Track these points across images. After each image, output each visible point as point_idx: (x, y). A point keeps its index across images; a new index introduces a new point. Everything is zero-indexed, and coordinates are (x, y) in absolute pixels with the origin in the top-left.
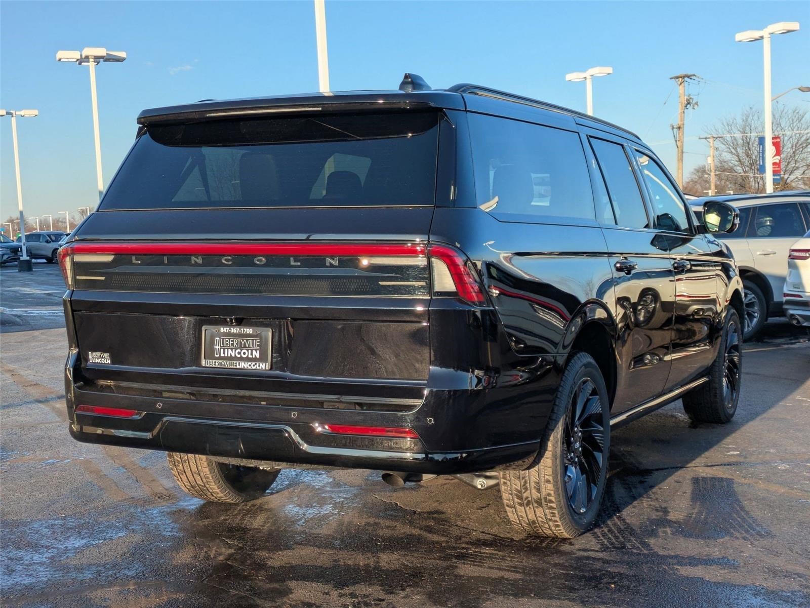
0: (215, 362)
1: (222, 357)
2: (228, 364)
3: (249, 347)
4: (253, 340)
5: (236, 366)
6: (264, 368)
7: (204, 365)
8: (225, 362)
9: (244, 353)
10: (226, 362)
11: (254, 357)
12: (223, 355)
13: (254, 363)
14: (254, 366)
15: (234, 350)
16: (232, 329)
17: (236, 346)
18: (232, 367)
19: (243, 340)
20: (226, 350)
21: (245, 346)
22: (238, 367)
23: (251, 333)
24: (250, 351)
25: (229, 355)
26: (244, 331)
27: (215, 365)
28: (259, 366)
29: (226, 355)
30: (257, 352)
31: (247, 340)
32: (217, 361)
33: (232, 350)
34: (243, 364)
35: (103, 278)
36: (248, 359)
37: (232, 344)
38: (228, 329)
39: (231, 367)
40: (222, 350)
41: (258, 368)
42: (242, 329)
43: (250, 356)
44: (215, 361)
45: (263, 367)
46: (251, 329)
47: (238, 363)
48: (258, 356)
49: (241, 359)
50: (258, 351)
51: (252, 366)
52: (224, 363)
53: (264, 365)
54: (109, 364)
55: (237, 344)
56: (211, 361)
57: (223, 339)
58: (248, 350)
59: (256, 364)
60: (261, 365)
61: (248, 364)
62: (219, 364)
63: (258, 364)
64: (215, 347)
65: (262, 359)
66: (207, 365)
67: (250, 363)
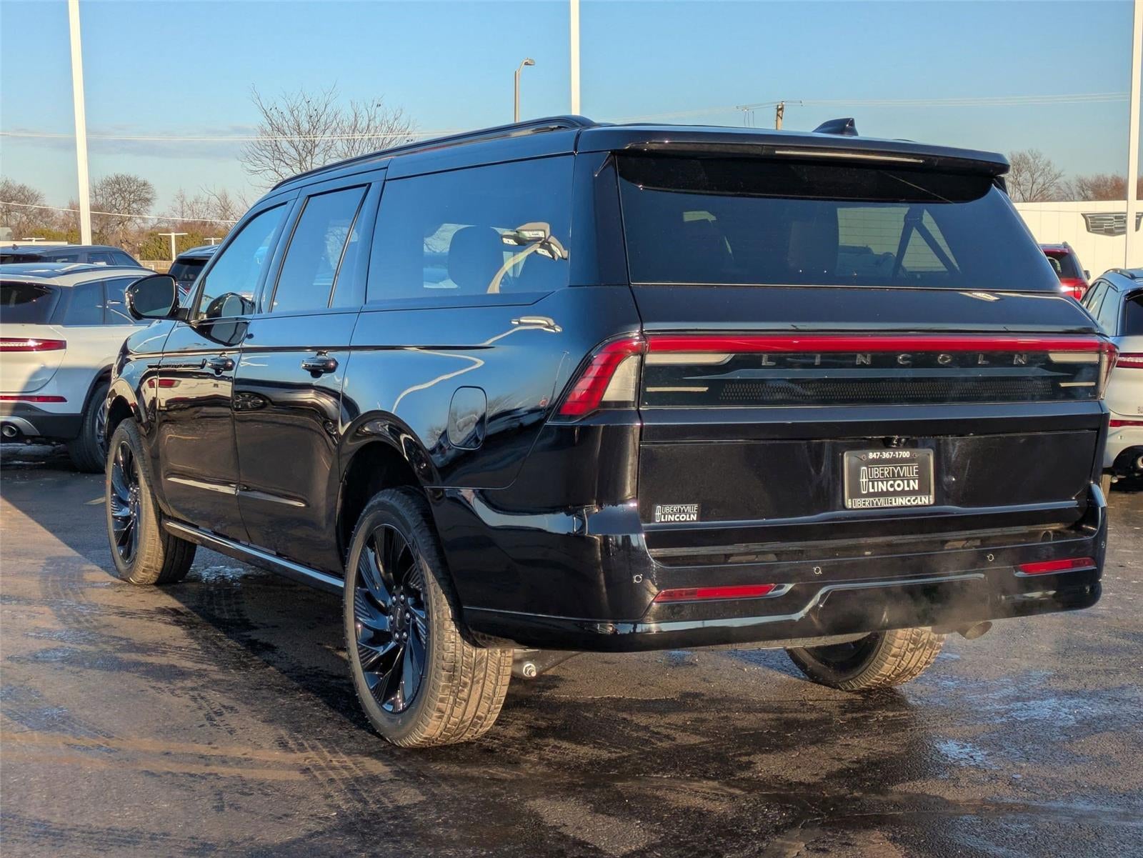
0: (865, 501)
1: (872, 493)
2: (882, 502)
3: (904, 476)
4: (909, 466)
5: (891, 503)
6: (927, 502)
7: (850, 507)
8: (877, 499)
9: (899, 485)
10: (879, 500)
11: (912, 489)
12: (873, 491)
13: (914, 498)
14: (914, 501)
15: (885, 482)
16: (884, 453)
17: (887, 477)
18: (887, 505)
19: (896, 467)
20: (876, 483)
21: (899, 476)
22: (894, 504)
23: (908, 456)
24: (906, 482)
25: (880, 490)
26: (899, 454)
27: (864, 505)
28: (921, 501)
29: (876, 491)
30: (915, 482)
31: (901, 467)
32: (867, 499)
33: (882, 482)
34: (900, 500)
35: (705, 389)
36: (903, 493)
37: (883, 474)
38: (879, 453)
39: (885, 506)
40: (871, 483)
41: (920, 503)
42: (897, 453)
43: (907, 489)
44: (863, 499)
45: (927, 500)
46: (908, 452)
47: (894, 500)
48: (916, 488)
49: (895, 494)
50: (917, 481)
51: (912, 501)
52: (877, 502)
53: (927, 498)
54: (693, 520)
55: (889, 473)
56: (859, 500)
57: (871, 468)
58: (903, 481)
59: (916, 498)
60: (923, 499)
61: (907, 499)
62: (869, 504)
63: (919, 498)
64: (861, 480)
65: (923, 490)
66: (854, 507)
67: (909, 498)
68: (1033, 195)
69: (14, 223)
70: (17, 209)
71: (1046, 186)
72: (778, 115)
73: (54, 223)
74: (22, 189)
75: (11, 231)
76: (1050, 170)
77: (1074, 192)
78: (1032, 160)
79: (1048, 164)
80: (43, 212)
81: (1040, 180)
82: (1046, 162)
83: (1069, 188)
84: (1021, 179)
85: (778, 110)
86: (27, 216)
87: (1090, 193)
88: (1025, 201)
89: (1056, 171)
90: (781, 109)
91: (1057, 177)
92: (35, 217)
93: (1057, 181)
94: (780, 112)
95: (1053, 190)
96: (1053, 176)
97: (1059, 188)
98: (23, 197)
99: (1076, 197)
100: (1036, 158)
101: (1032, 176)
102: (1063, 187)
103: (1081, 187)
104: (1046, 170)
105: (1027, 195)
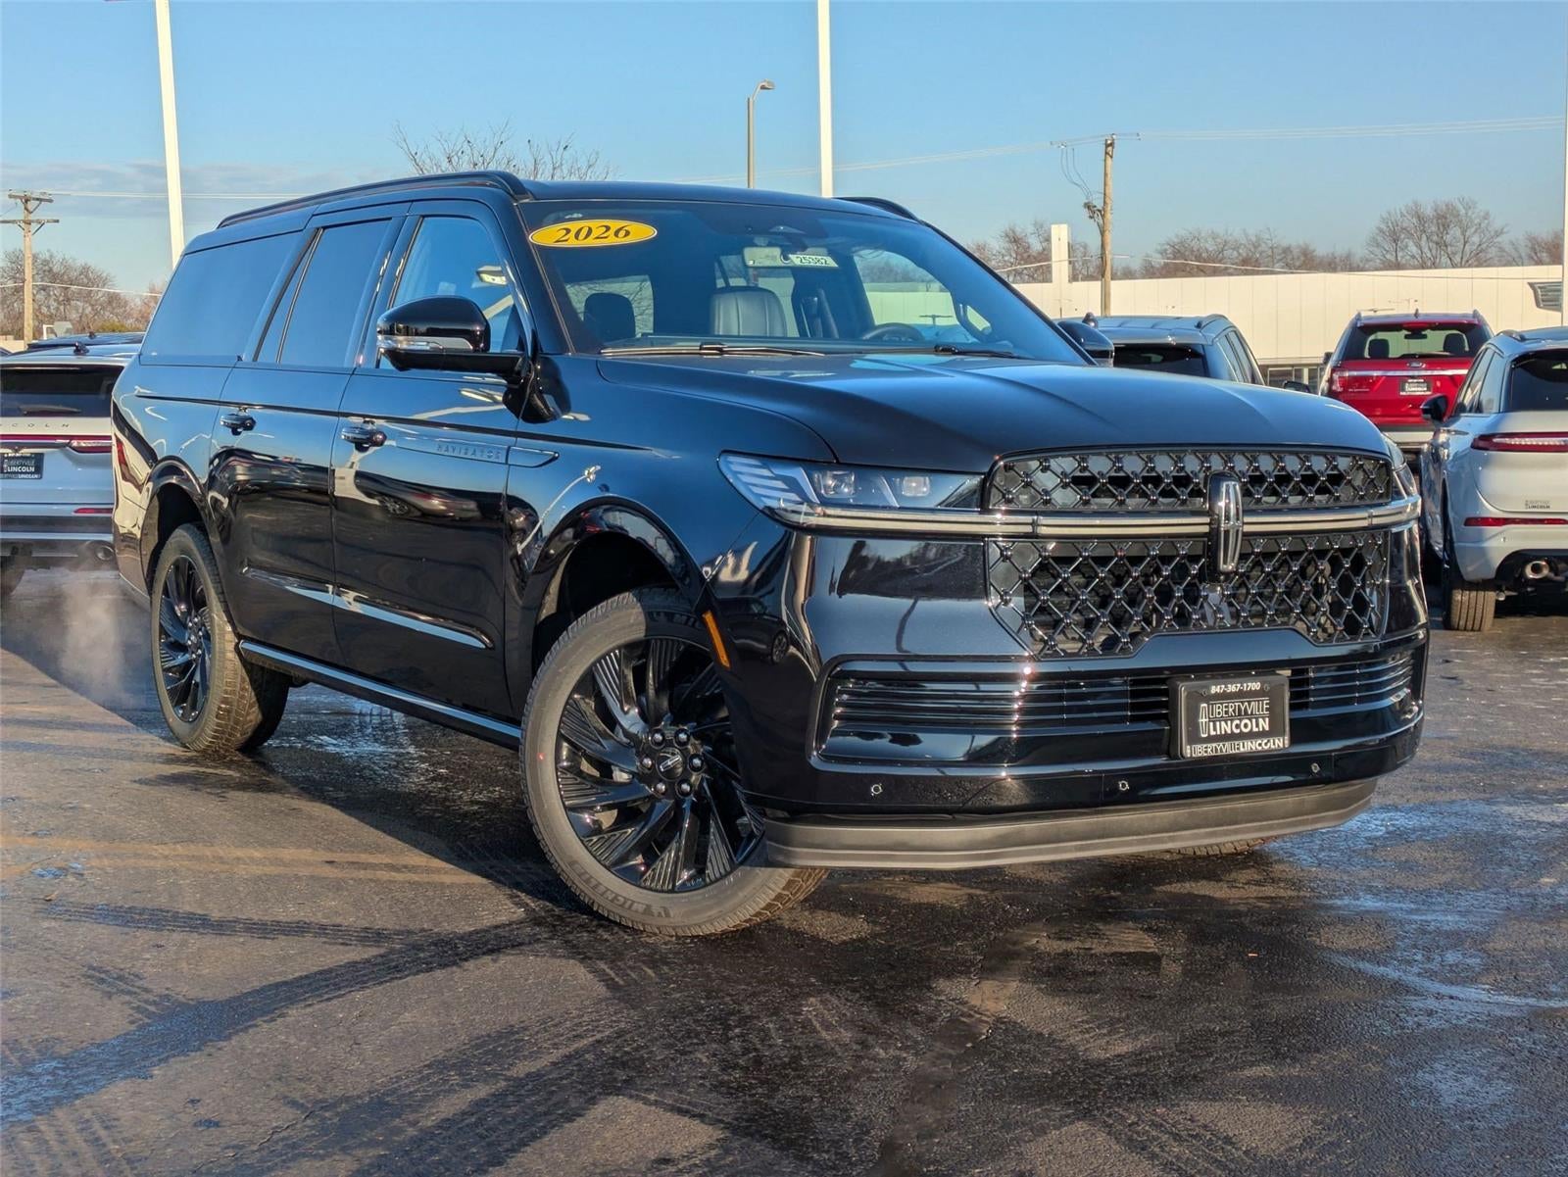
68: (1465, 259)
69: (74, 316)
70: (80, 296)
71: (1484, 246)
72: (1107, 153)
73: (129, 315)
74: (85, 270)
75: (70, 326)
76: (1488, 224)
77: (1523, 254)
78: (1463, 212)
79: (1486, 216)
80: (113, 300)
81: (1476, 239)
82: (1482, 214)
83: (1516, 249)
84: (1448, 238)
85: (1107, 146)
86: (92, 305)
87: (1544, 255)
88: (1454, 267)
89: (1497, 224)
90: (1111, 145)
91: (1498, 234)
92: (103, 308)
93: (1499, 239)
94: (1110, 148)
95: (1493, 252)
96: (1492, 233)
97: (1502, 249)
98: (85, 280)
99: (1526, 261)
100: (1468, 208)
101: (1463, 233)
102: (1508, 248)
103: (1533, 249)
104: (1483, 225)
105: (1457, 259)
